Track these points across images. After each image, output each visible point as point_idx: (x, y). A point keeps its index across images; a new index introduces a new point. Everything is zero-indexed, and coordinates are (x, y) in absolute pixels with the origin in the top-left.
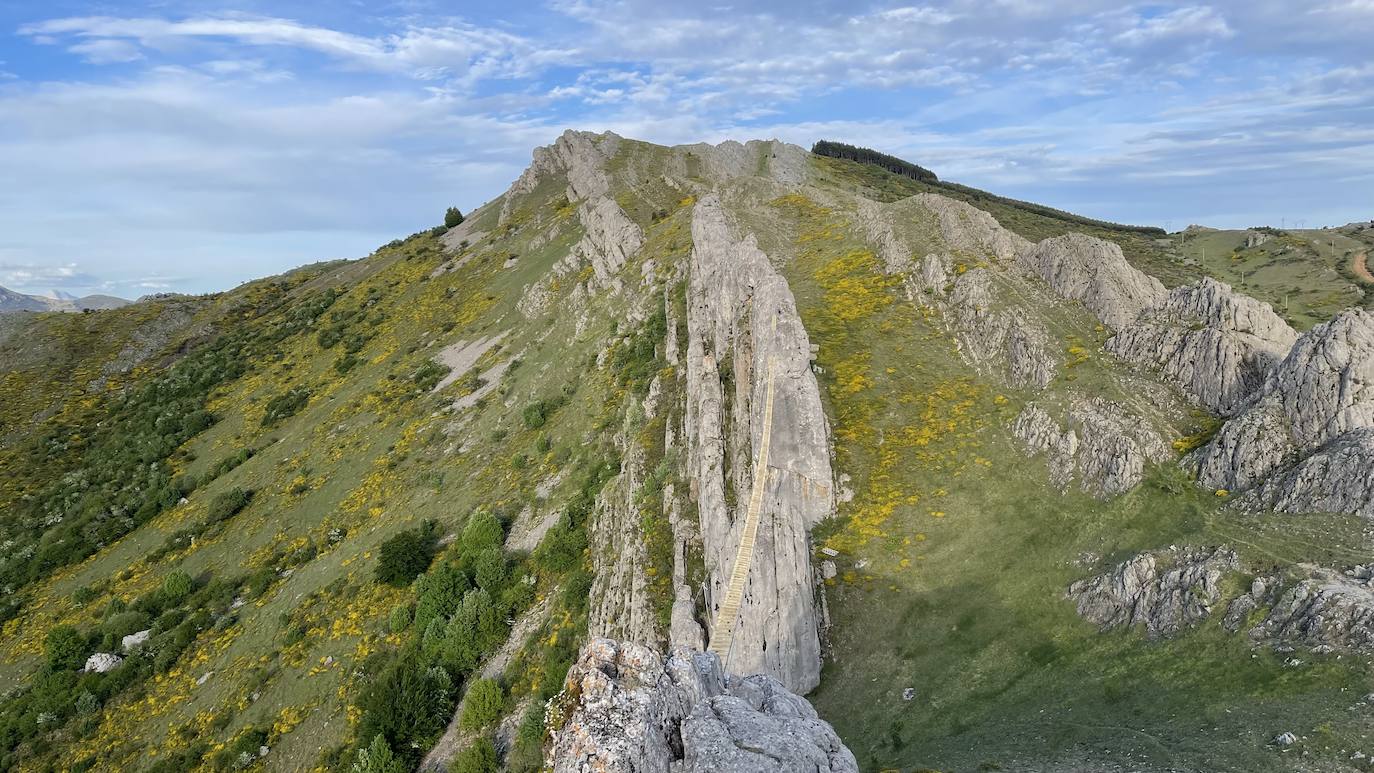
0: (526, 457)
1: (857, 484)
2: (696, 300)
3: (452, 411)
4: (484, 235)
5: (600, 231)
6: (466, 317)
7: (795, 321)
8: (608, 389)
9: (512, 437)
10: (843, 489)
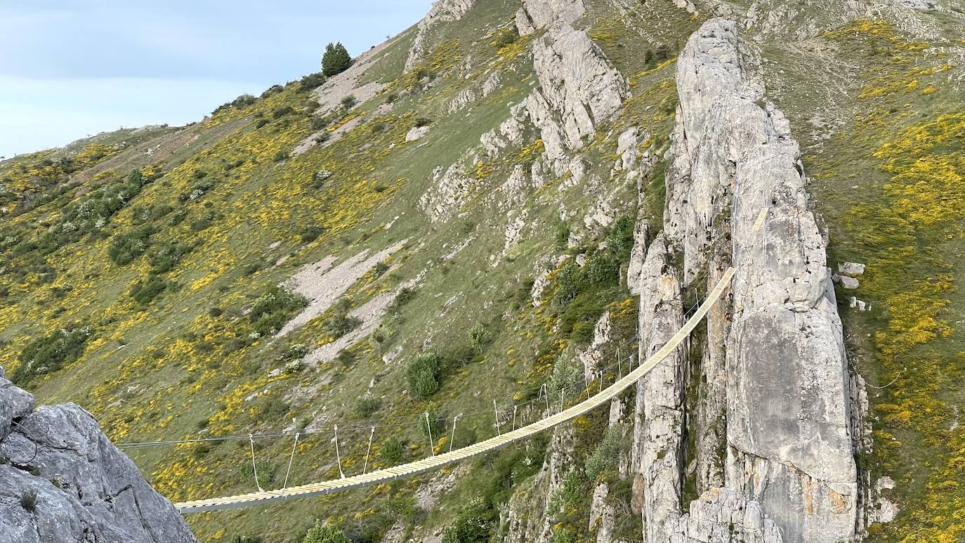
0: (405, 443)
1: (904, 495)
2: (678, 188)
3: (301, 368)
4: (380, 88)
5: (558, 82)
6: (339, 220)
7: (803, 220)
8: (544, 338)
9: (389, 412)
10: (880, 501)
